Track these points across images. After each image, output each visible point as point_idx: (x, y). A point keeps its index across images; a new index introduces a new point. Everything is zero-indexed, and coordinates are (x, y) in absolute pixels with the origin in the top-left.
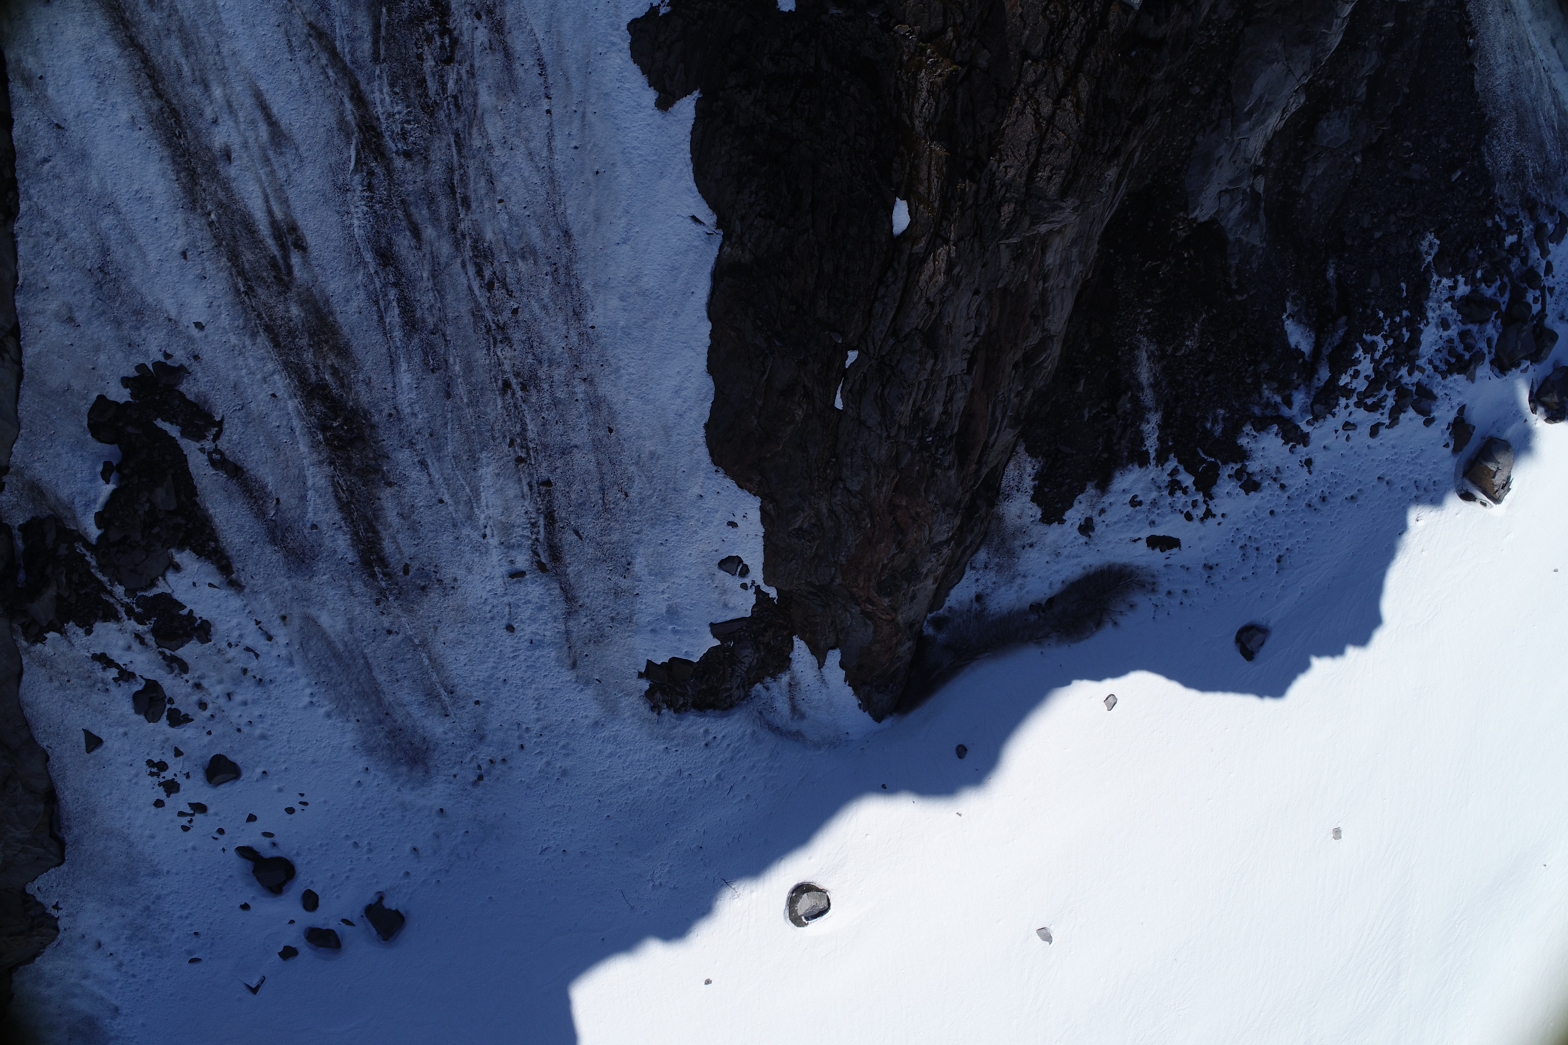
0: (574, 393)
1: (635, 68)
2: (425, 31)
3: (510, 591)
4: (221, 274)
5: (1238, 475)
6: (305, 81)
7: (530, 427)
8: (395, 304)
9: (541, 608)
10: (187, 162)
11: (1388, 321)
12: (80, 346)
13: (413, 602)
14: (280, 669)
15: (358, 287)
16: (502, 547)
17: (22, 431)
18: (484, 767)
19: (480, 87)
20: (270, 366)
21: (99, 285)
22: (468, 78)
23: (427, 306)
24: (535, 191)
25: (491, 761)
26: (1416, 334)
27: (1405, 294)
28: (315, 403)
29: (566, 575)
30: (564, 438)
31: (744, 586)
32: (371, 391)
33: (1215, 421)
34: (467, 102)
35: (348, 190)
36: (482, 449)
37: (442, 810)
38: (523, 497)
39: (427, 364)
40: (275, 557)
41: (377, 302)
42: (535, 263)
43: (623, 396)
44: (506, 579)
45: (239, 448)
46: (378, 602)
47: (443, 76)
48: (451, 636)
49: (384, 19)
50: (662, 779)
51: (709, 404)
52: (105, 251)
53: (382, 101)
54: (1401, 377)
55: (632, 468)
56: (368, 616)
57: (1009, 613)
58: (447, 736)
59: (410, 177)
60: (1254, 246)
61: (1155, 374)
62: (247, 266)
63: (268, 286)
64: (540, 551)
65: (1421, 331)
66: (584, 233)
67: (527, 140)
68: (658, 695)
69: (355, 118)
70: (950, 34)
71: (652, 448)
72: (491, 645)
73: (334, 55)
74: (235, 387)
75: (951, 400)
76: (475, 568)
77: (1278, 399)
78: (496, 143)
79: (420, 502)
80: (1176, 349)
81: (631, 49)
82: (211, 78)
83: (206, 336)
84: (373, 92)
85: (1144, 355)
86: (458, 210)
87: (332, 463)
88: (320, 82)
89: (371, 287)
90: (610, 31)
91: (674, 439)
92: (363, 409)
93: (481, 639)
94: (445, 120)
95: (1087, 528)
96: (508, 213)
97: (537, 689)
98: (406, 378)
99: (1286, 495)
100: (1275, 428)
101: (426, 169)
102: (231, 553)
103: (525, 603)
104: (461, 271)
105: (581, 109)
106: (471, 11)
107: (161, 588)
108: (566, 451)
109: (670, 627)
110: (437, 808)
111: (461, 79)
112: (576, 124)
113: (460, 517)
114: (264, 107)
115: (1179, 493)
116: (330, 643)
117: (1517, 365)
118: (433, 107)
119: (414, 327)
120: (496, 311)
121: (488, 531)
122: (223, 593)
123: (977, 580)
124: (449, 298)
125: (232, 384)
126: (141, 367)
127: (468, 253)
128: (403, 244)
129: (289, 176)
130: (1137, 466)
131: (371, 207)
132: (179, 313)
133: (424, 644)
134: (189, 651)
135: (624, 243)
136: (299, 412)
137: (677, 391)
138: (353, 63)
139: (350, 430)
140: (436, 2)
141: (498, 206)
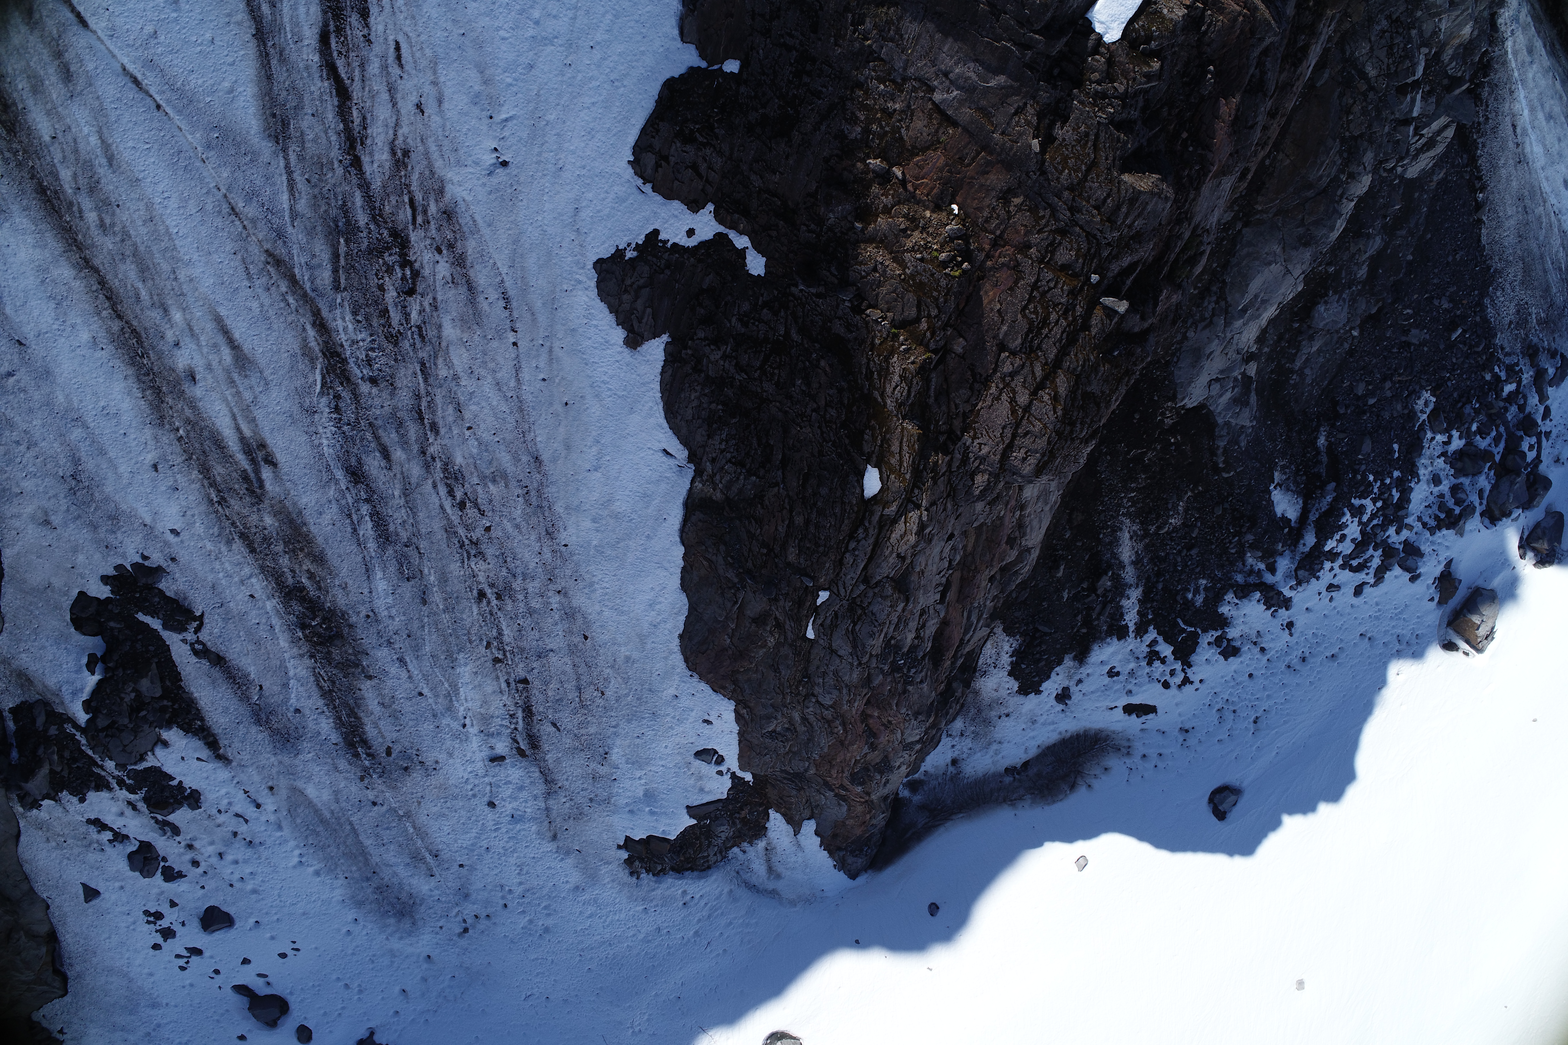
0: (550, 603)
1: (602, 306)
2: (385, 263)
3: (491, 774)
4: (193, 486)
5: (1218, 642)
6: (265, 308)
7: (506, 633)
8: (367, 518)
9: (521, 788)
10: (151, 380)
11: (1378, 484)
12: (57, 548)
13: (396, 781)
14: (269, 833)
15: (330, 502)
16: (482, 735)
17: (6, 625)
18: (469, 921)
19: (444, 319)
20: (247, 570)
21: (72, 491)
22: (432, 311)
23: (400, 521)
24: (504, 419)
25: (476, 917)
26: (1406, 493)
27: (1397, 455)
28: (293, 603)
29: (545, 761)
30: (540, 643)
31: (720, 773)
32: (348, 595)
33: (1197, 591)
34: (431, 333)
35: (316, 412)
36: (460, 651)
37: (429, 957)
38: (501, 692)
39: (402, 573)
40: (260, 736)
41: (349, 516)
42: (506, 486)
43: (597, 607)
44: (486, 763)
45: (221, 640)
46: (362, 779)
47: (405, 307)
48: (435, 810)
49: (343, 249)
50: (641, 936)
51: (683, 618)
52: (76, 461)
53: (345, 329)
54: (1388, 537)
55: (608, 671)
56: (353, 790)
57: (984, 776)
58: (433, 893)
59: (377, 402)
60: (1243, 427)
61: (1137, 552)
62: (218, 479)
63: (241, 498)
64: (519, 739)
65: (1411, 489)
66: (554, 460)
67: (494, 371)
68: (637, 863)
69: (318, 344)
70: (924, 325)
71: (628, 653)
72: (473, 818)
73: (293, 281)
74: (213, 587)
75: (924, 626)
76: (456, 753)
77: (1262, 566)
78: (463, 374)
79: (400, 694)
80: (1159, 528)
81: (598, 287)
82: (170, 303)
84: (335, 320)
85: (1127, 535)
86: (426, 434)
87: (312, 656)
88: (281, 309)
89: (343, 502)
90: (575, 269)
91: (649, 646)
92: (341, 611)
93: (463, 813)
94: (410, 350)
95: (1063, 696)
96: (477, 439)
97: (518, 857)
98: (381, 585)
99: (1266, 658)
100: (1258, 595)
101: (392, 394)
102: (217, 730)
104: (433, 491)
105: (548, 344)
106: (431, 245)
107: (151, 761)
108: (541, 655)
109: (647, 809)
110: (425, 954)
111: (423, 311)
112: (544, 357)
113: (439, 708)
114: (226, 332)
115: (1157, 663)
116: (317, 811)
117: (1508, 515)
118: (396, 336)
119: (387, 540)
120: (468, 528)
121: (468, 721)
122: (211, 766)
123: (953, 746)
124: (421, 515)
125: (210, 584)
126: (119, 568)
127: (439, 475)
128: (373, 464)
129: (255, 398)
130: (1115, 639)
131: (339, 428)
132: (154, 520)
133: (408, 815)
134: (181, 816)
135: (596, 470)
136: (278, 611)
137: (651, 605)
138: (313, 290)
139: (329, 628)
140: (395, 233)
141: (467, 433)
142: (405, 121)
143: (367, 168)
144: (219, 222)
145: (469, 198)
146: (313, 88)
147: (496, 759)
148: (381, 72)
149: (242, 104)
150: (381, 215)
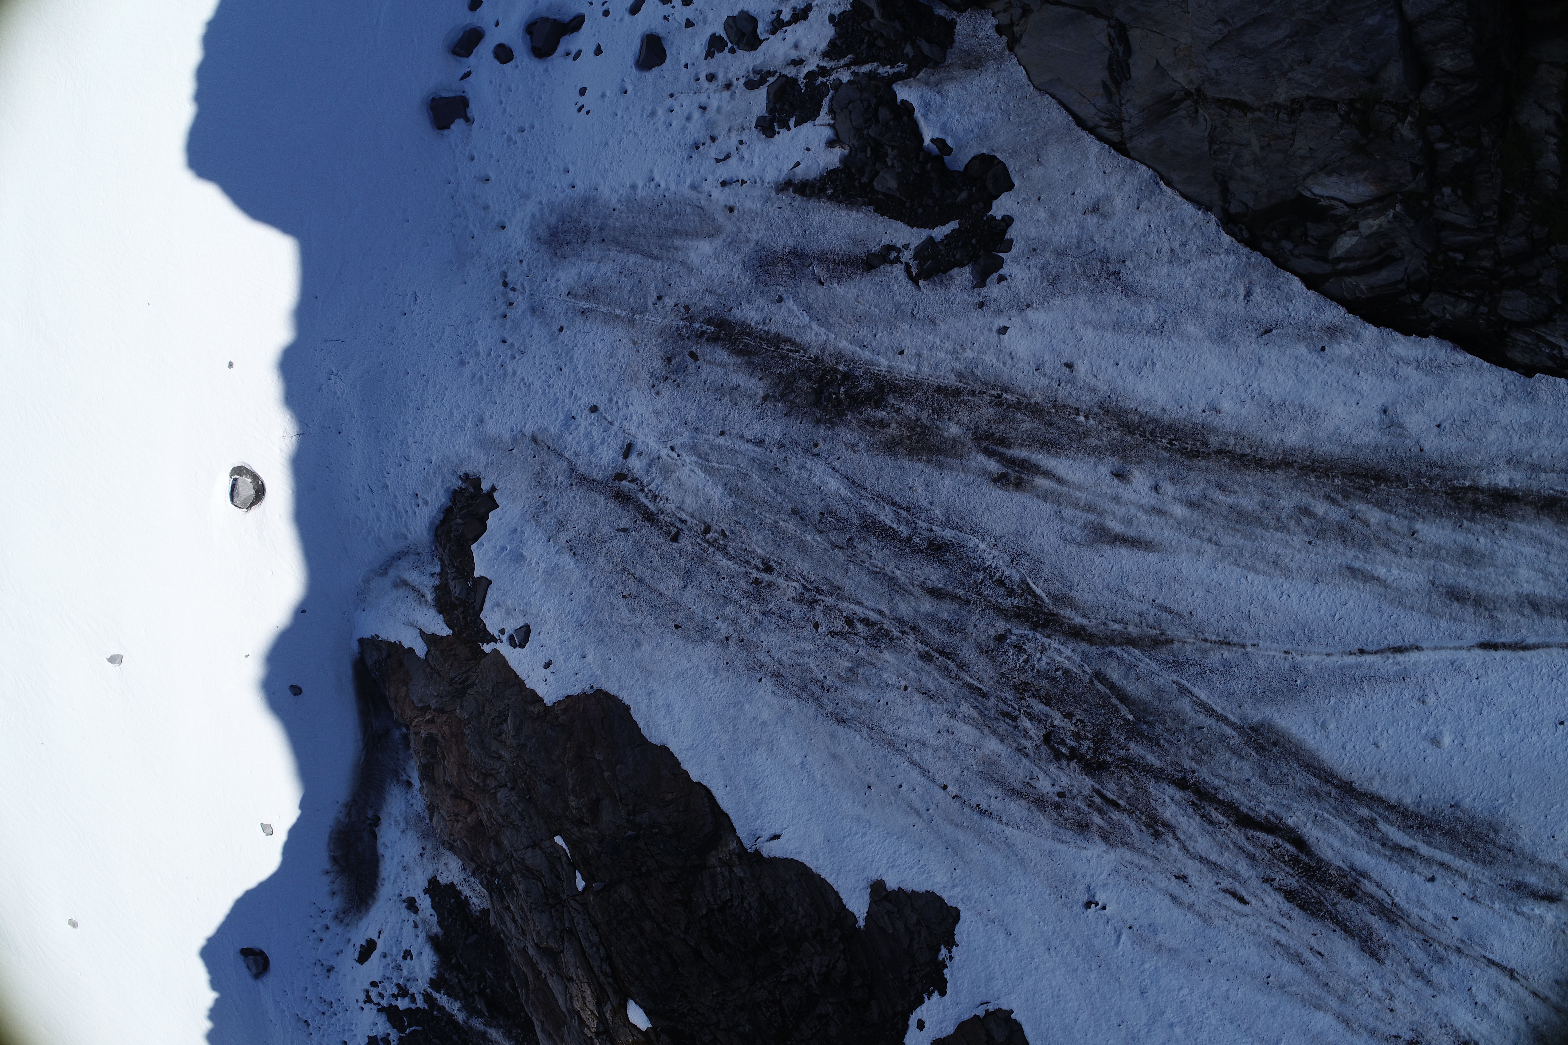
0: (724, 622)
1: (922, 888)
2: (1086, 738)
3: (620, 433)
4: (1030, 387)
5: (387, 1042)
6: (1127, 598)
7: (724, 560)
8: (895, 526)
10: (1145, 432)
12: (1067, 200)
13: (665, 341)
14: (695, 173)
15: (931, 503)
16: (656, 456)
17: (1032, 88)
18: (511, 294)
19: (1005, 748)
20: (926, 370)
21: (1105, 260)
22: (1019, 744)
23: (874, 553)
24: (893, 723)
25: (511, 305)
28: (871, 385)
29: (601, 492)
30: (697, 583)
31: (502, 631)
32: (846, 445)
34: (1003, 727)
35: (1012, 561)
36: (735, 505)
37: (503, 228)
38: (679, 508)
39: (831, 513)
40: (781, 243)
41: (908, 510)
42: (839, 676)
43: (694, 659)
44: (631, 438)
45: (885, 283)
46: (687, 308)
47: (1039, 723)
48: (621, 352)
49: (1125, 711)
50: (410, 440)
51: (641, 725)
52: (1129, 290)
55: (639, 620)
56: (684, 289)
57: (384, 798)
58: (554, 280)
59: (983, 626)
62: (1020, 416)
63: (989, 422)
64: (632, 486)
66: (833, 736)
67: (936, 751)
68: (474, 490)
69: (1064, 617)
71: (643, 649)
72: (593, 381)
73: (1131, 641)
74: (933, 322)
76: (655, 419)
78: (952, 724)
79: (734, 414)
81: (939, 898)
82: (1195, 515)
83: (990, 330)
84: (1073, 650)
86: (926, 645)
87: (817, 359)
88: (1117, 611)
89: (923, 515)
90: (966, 892)
91: (637, 673)
92: (837, 425)
93: (603, 376)
94: (1003, 695)
95: (411, 905)
96: (893, 686)
97: (537, 392)
101: (979, 645)
102: (812, 204)
103: (604, 438)
104: (878, 607)
105: (925, 817)
106: (1071, 792)
107: (824, 117)
108: (687, 574)
109: (509, 548)
110: (507, 226)
111: (1025, 736)
112: (918, 804)
113: (701, 440)
114: (1134, 543)
115: (395, 991)
116: (686, 235)
118: (1022, 693)
119: (866, 526)
120: (829, 609)
121: (674, 455)
122: (785, 170)
124: (866, 579)
125: (937, 322)
126: (1008, 246)
127: (887, 625)
128: (935, 574)
129: (1062, 518)
130: (433, 977)
131: (985, 569)
132: (1026, 321)
133: (631, 322)
134: (760, 101)
135: (802, 763)
136: (874, 365)
137: (668, 707)
138: (1111, 653)
139: (829, 399)
140: (1103, 766)
141: (903, 683)
142: (1182, 857)
143: (1171, 790)
144: (1227, 623)
145: (1084, 853)
146: (1269, 799)
147: (628, 450)
148: (1234, 870)
149: (1305, 726)
150: (1126, 768)
